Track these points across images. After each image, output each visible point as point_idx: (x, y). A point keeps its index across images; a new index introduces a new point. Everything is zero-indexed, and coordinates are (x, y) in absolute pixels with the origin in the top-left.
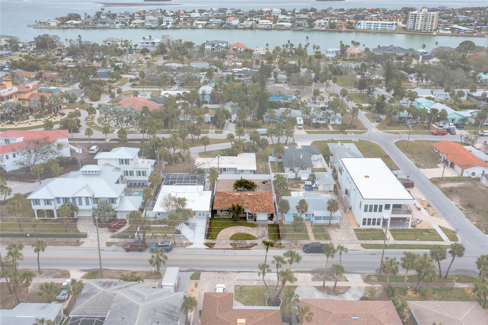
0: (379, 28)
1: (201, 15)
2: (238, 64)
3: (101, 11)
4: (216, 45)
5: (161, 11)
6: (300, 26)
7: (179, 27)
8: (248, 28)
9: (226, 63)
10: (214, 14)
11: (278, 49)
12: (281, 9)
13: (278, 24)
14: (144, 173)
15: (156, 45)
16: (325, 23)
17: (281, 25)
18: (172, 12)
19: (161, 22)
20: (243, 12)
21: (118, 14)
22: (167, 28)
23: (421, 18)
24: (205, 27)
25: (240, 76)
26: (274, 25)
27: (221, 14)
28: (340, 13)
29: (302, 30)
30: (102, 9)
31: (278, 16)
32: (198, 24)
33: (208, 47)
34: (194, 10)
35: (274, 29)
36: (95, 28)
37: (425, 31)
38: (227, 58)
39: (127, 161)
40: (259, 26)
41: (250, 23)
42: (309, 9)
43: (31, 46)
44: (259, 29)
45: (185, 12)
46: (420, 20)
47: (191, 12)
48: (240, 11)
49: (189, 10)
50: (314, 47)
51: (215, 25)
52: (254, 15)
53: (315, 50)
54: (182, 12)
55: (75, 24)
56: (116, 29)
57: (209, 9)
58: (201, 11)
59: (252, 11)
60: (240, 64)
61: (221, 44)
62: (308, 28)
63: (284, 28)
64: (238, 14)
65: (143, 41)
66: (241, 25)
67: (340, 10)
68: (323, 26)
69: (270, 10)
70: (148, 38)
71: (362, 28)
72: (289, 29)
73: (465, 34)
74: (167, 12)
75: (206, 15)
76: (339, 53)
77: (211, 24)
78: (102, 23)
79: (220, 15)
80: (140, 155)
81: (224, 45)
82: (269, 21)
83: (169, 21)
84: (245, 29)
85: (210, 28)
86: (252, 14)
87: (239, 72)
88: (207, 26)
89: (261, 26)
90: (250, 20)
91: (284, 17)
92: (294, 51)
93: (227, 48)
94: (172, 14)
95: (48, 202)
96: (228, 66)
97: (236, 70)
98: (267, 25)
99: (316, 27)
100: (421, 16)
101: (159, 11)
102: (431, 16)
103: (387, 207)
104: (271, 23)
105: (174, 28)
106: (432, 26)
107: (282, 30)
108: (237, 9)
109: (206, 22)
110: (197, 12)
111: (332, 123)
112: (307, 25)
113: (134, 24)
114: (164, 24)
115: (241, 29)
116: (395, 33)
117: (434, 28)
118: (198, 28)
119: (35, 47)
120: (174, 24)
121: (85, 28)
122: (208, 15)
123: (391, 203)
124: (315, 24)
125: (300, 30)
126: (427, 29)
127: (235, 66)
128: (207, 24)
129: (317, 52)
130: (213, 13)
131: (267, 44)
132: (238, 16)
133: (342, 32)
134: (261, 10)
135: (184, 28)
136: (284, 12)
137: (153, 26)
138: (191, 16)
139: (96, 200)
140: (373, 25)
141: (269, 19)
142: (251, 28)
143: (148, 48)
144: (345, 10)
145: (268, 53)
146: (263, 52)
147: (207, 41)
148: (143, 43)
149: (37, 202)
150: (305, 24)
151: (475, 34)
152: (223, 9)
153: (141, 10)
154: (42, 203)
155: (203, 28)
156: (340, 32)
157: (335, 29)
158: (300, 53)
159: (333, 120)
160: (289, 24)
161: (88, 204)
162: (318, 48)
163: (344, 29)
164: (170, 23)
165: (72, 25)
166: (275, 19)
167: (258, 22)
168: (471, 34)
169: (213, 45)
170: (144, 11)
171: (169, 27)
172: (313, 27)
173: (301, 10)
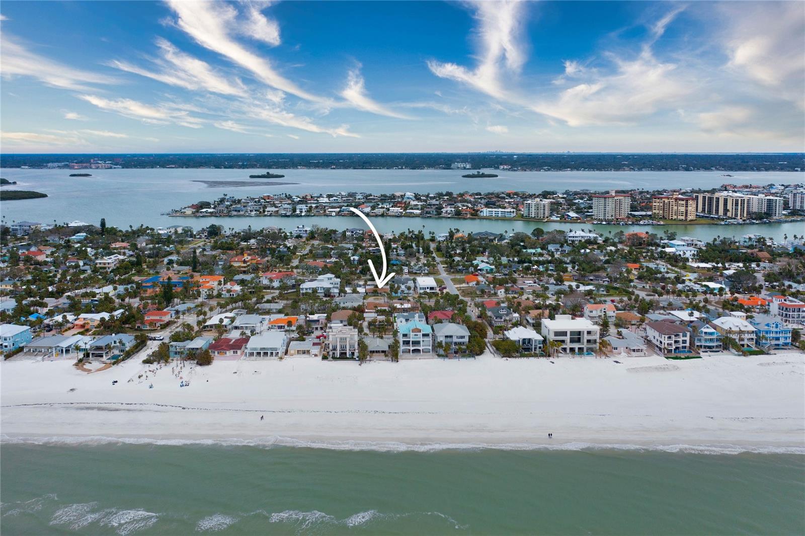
0: (500, 215)
1: (329, 200)
2: (372, 245)
3: (223, 196)
4: (355, 232)
5: (286, 196)
6: (428, 214)
7: (313, 215)
8: (380, 216)
9: (364, 245)
10: (344, 199)
11: (402, 234)
12: (415, 194)
13: (408, 211)
14: (337, 284)
15: (308, 232)
16: (451, 211)
17: (411, 213)
18: (298, 197)
19: (294, 210)
20: (374, 196)
21: (243, 200)
22: (301, 216)
23: (533, 207)
24: (338, 214)
25: (374, 253)
26: (404, 212)
27: (351, 198)
28: (476, 197)
29: (430, 217)
30: (224, 195)
31: (409, 202)
32: (331, 212)
33: (348, 234)
34: (321, 195)
35: (404, 216)
36: (230, 216)
37: (539, 218)
38: (364, 241)
39: (331, 279)
40: (390, 213)
41: (382, 210)
42: (444, 193)
43: (203, 233)
44: (390, 216)
45: (312, 197)
46: (533, 208)
47: (318, 197)
48: (371, 195)
49: (316, 195)
50: (430, 233)
51: (348, 212)
52: (386, 200)
53: (431, 235)
54: (309, 197)
55: (210, 213)
56: (251, 216)
57: (338, 193)
58: (329, 196)
59: (385, 196)
60: (374, 245)
61: (358, 231)
62: (436, 215)
63: (413, 215)
64: (369, 199)
65: (297, 229)
66: (372, 213)
67: (477, 194)
68: (449, 214)
69: (403, 194)
70: (302, 227)
71: (485, 215)
72: (419, 217)
73: (571, 221)
74: (294, 197)
75: (335, 200)
76: (448, 237)
77: (343, 211)
78: (236, 211)
79: (350, 200)
80: (335, 277)
81: (361, 232)
82: (399, 209)
83: (302, 209)
84: (377, 216)
85: (343, 216)
86: (384, 199)
87: (373, 250)
88: (340, 214)
89: (392, 214)
90: (382, 208)
91: (416, 203)
92: (414, 236)
93: (363, 234)
94: (299, 199)
95: (306, 289)
96: (365, 247)
97: (371, 249)
98: (397, 212)
99: (443, 215)
100: (533, 205)
101: (284, 195)
102: (542, 205)
103: (428, 288)
104: (402, 211)
105: (308, 216)
106: (544, 213)
107: (411, 217)
108: (368, 193)
109: (338, 210)
110: (325, 196)
111: (423, 272)
112: (435, 213)
113: (268, 211)
114: (298, 212)
115: (373, 216)
116: (512, 220)
117: (546, 215)
118: (331, 216)
119: (206, 234)
120: (307, 211)
121: (221, 216)
122: (337, 200)
123: (429, 287)
124: (442, 212)
125: (428, 217)
126: (539, 216)
127: (371, 246)
128: (340, 211)
129: (432, 237)
130: (342, 197)
131: (393, 232)
132: (369, 200)
133: (466, 219)
134: (393, 195)
135: (318, 216)
136: (417, 197)
137: (288, 214)
138: (320, 201)
139: (324, 288)
140: (494, 212)
141: (399, 207)
142: (382, 215)
143: (301, 235)
144: (482, 194)
145: (395, 238)
146: (391, 237)
147: (347, 229)
148: (297, 231)
149: (302, 289)
150: (433, 212)
151: (579, 221)
152: (353, 193)
153: (265, 195)
154: (304, 289)
155: (336, 215)
156: (465, 219)
157: (460, 217)
158: (419, 238)
159: (424, 271)
160: (418, 212)
161: (321, 290)
162: (433, 233)
163: (468, 216)
164: (304, 210)
165: (206, 213)
166: (406, 206)
167: (389, 210)
168: (576, 221)
169: (353, 232)
170: (269, 196)
171: (303, 214)
172: (441, 214)
173: (436, 194)
